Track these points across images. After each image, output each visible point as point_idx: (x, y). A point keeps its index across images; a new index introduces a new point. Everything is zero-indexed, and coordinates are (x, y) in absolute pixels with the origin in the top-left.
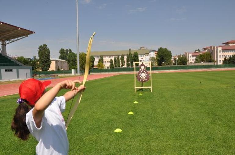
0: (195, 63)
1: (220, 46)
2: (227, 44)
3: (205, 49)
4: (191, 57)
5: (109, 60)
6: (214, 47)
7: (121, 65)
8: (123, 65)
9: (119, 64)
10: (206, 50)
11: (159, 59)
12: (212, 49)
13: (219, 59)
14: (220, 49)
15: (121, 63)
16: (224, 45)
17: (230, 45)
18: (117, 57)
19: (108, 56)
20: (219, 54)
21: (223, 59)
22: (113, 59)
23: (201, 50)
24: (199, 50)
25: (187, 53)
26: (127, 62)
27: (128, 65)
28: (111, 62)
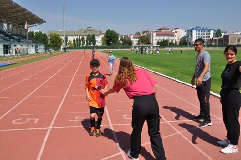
0: (137, 44)
1: (155, 32)
2: (160, 30)
3: (144, 32)
4: (133, 38)
5: (73, 39)
6: (151, 32)
7: (82, 44)
8: (83, 44)
9: (80, 43)
10: (145, 34)
11: (107, 39)
12: (150, 33)
13: (154, 42)
14: (155, 34)
15: (81, 42)
16: (158, 30)
17: (162, 31)
18: (78, 37)
19: (71, 35)
20: (154, 38)
21: (157, 42)
22: (75, 38)
23: (141, 33)
24: (139, 33)
25: (129, 35)
26: (87, 41)
27: (87, 44)
28: (74, 41)
